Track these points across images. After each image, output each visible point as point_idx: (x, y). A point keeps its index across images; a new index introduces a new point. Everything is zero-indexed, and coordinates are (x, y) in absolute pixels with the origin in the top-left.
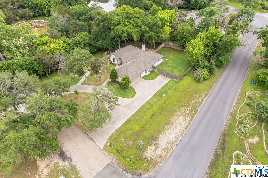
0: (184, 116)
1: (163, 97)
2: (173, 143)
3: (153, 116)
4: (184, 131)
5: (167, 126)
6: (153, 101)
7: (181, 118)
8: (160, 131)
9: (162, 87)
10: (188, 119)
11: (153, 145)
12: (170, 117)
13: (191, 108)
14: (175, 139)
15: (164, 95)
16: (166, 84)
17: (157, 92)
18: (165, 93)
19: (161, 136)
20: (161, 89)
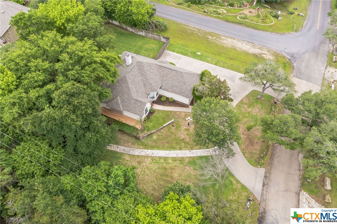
0: (221, 40)
1: (201, 54)
2: (253, 46)
3: (232, 59)
4: (238, 40)
6: (212, 61)
7: (224, 42)
12: (226, 48)
13: (208, 35)
14: (249, 44)
15: (199, 53)
17: (197, 59)
18: (195, 53)
19: (250, 52)
20: (189, 56)
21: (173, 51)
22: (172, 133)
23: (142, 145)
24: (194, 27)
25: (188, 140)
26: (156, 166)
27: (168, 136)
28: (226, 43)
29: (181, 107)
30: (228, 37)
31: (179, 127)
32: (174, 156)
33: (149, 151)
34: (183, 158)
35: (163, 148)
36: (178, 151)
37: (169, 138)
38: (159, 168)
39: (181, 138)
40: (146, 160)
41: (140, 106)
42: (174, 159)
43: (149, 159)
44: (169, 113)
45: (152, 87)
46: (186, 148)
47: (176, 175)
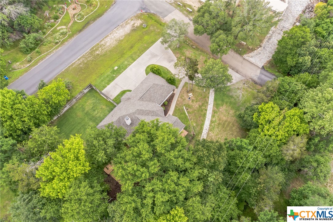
0: (105, 46)
1: (117, 66)
2: (122, 27)
3: (132, 47)
4: (110, 34)
5: (121, 39)
6: (129, 61)
7: (108, 44)
8: (129, 35)
9: (115, 79)
10: (103, 43)
11: (135, 27)
12: (117, 46)
13: (95, 52)
14: (119, 29)
15: (116, 68)
16: (109, 84)
17: (123, 71)
18: (114, 71)
19: (129, 32)
20: (117, 77)
21: (104, 87)
22: (193, 112)
23: (198, 135)
24: (77, 59)
25: (200, 103)
26: (216, 129)
27: (195, 115)
28: (111, 44)
29: (173, 99)
30: (103, 39)
31: (189, 105)
32: (210, 115)
33: (203, 131)
34: (213, 111)
35: (203, 121)
36: (207, 112)
37: (197, 115)
38: (218, 128)
39: (198, 107)
40: (210, 135)
41: (177, 124)
42: (213, 116)
43: (210, 133)
44: (177, 108)
45: (160, 111)
46: (206, 106)
47: (225, 118)
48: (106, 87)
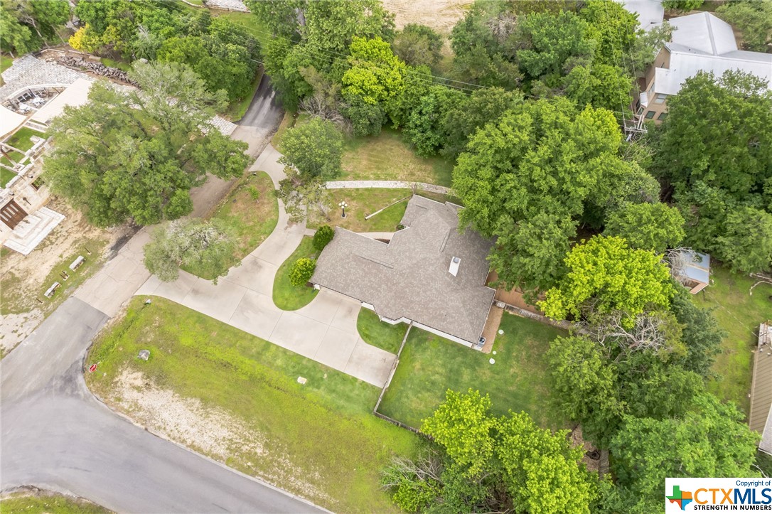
0: (231, 440)
1: (296, 379)
2: (150, 420)
3: (226, 365)
4: (184, 441)
5: (197, 403)
6: (275, 357)
7: (225, 433)
8: (182, 390)
9: (335, 370)
10: (221, 451)
11: (146, 381)
12: (225, 407)
13: (262, 458)
14: (160, 424)
15: (302, 380)
16: (354, 378)
17: (309, 360)
18: (314, 382)
19: (169, 392)
20: (327, 368)
21: (365, 385)
24: (299, 498)
26: (390, 171)
27: (374, 203)
28: (222, 426)
30: (208, 454)
31: (359, 213)
32: (366, 182)
34: (355, 179)
35: (382, 190)
36: (361, 187)
37: (373, 200)
38: (386, 169)
39: (355, 201)
40: (404, 177)
42: (367, 178)
43: (400, 178)
44: (374, 227)
46: (350, 190)
47: (365, 162)
48: (363, 382)
